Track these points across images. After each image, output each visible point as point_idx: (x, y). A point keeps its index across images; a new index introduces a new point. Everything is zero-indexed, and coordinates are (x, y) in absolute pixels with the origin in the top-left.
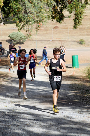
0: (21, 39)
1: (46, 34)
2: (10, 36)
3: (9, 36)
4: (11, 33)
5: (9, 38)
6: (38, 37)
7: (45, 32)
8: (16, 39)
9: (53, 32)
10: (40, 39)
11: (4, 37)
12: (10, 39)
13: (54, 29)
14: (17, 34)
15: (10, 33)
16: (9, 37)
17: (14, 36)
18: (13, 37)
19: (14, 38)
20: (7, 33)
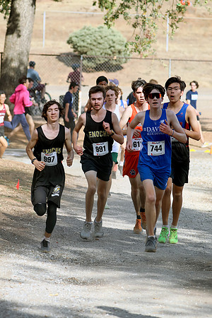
0: (114, 53)
2: (74, 39)
3: (68, 39)
4: (77, 31)
5: (68, 49)
8: (95, 52)
11: (50, 43)
12: (72, 50)
14: (97, 35)
15: (74, 30)
16: (70, 46)
17: (89, 41)
18: (82, 44)
19: (85, 50)
20: (64, 28)
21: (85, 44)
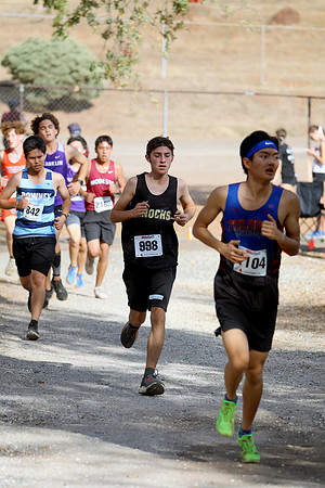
0: (77, 81)
1: (224, 52)
2: (13, 59)
3: (2, 58)
6: (178, 71)
7: (218, 45)
8: (48, 81)
9: (267, 45)
10: (185, 85)
12: (9, 77)
13: (274, 26)
14: (49, 51)
15: (12, 43)
16: (7, 69)
17: (37, 62)
18: (25, 66)
19: (31, 76)
21: (30, 67)
